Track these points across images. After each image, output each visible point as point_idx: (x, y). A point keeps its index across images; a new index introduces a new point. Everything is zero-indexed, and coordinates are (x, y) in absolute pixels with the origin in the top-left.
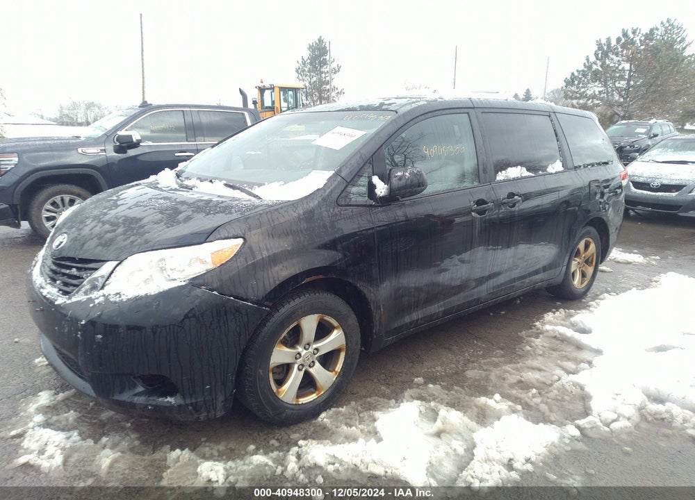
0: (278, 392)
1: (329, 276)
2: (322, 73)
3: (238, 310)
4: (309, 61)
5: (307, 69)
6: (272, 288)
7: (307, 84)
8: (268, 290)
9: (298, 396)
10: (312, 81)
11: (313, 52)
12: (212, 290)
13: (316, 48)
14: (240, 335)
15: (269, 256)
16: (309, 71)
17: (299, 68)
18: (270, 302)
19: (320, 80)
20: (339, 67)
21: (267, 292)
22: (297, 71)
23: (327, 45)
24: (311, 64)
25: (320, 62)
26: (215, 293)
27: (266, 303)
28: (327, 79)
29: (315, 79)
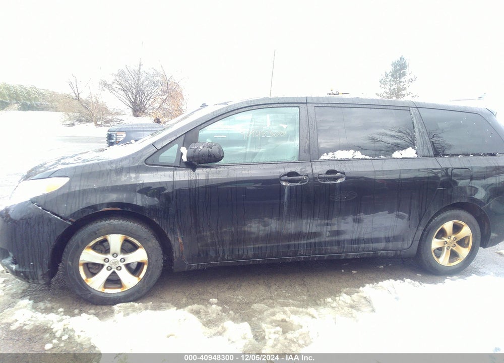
0: (87, 281)
1: (126, 209)
2: (401, 82)
3: (50, 220)
4: (391, 74)
5: (388, 80)
6: (77, 210)
7: (388, 91)
8: (73, 211)
9: (105, 287)
10: (392, 88)
11: (395, 67)
12: (39, 206)
13: (397, 65)
14: (50, 236)
15: (79, 191)
16: (390, 81)
17: (382, 80)
18: (74, 219)
19: (398, 88)
20: (415, 78)
21: (72, 213)
22: (381, 82)
23: (407, 62)
24: (392, 76)
25: (400, 74)
26: (40, 208)
27: (70, 219)
28: (405, 86)
29: (394, 87)
